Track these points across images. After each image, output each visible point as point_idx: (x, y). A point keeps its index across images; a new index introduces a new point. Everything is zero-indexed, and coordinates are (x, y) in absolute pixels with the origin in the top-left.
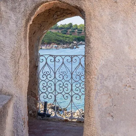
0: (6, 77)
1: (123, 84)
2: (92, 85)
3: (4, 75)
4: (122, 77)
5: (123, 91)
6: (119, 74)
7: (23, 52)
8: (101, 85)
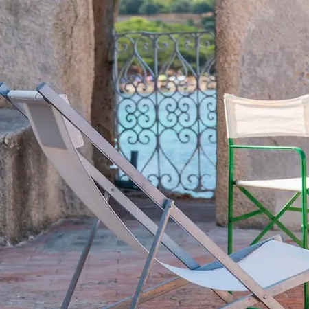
0: (45, 69)
1: (296, 70)
2: (231, 75)
3: (40, 65)
4: (294, 56)
5: (297, 86)
6: (287, 50)
7: (81, 12)
8: (249, 75)
